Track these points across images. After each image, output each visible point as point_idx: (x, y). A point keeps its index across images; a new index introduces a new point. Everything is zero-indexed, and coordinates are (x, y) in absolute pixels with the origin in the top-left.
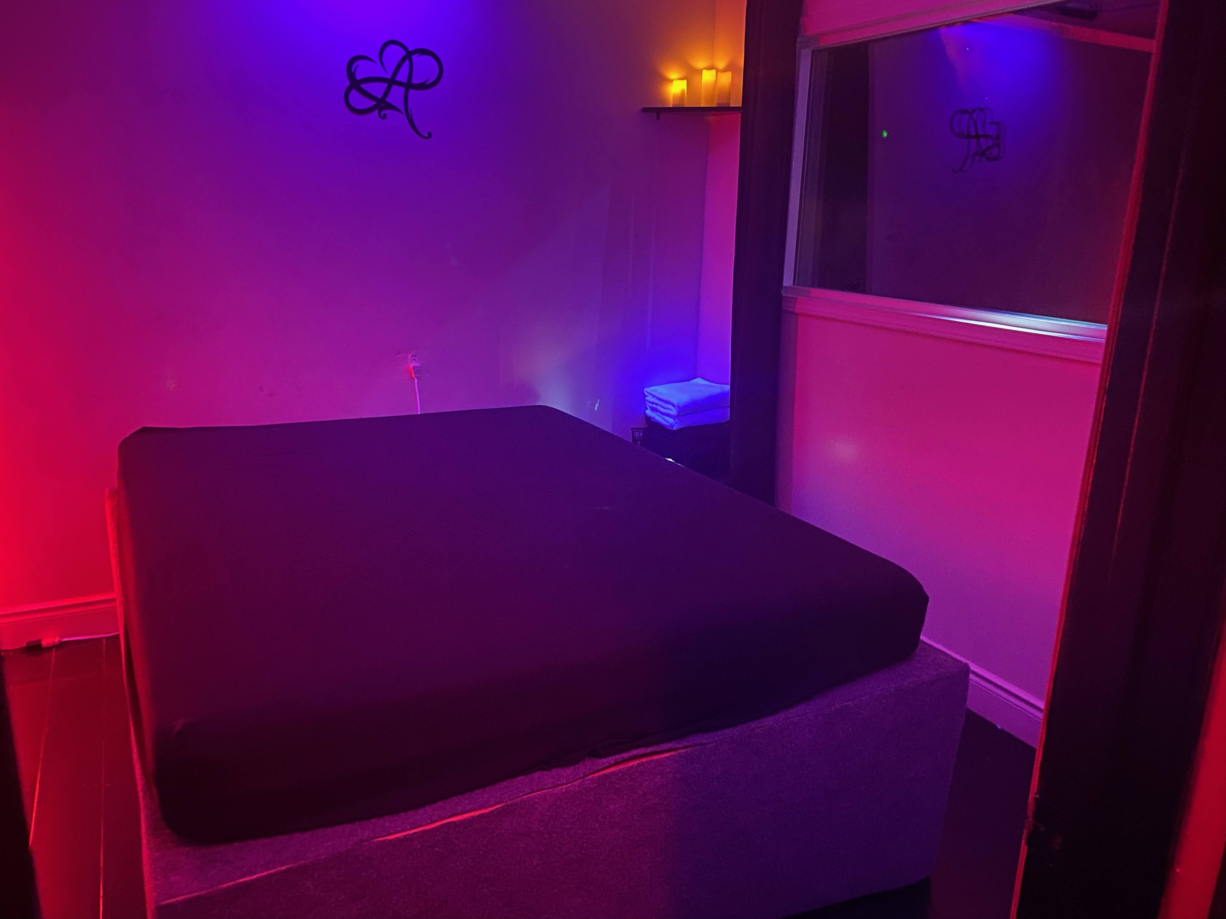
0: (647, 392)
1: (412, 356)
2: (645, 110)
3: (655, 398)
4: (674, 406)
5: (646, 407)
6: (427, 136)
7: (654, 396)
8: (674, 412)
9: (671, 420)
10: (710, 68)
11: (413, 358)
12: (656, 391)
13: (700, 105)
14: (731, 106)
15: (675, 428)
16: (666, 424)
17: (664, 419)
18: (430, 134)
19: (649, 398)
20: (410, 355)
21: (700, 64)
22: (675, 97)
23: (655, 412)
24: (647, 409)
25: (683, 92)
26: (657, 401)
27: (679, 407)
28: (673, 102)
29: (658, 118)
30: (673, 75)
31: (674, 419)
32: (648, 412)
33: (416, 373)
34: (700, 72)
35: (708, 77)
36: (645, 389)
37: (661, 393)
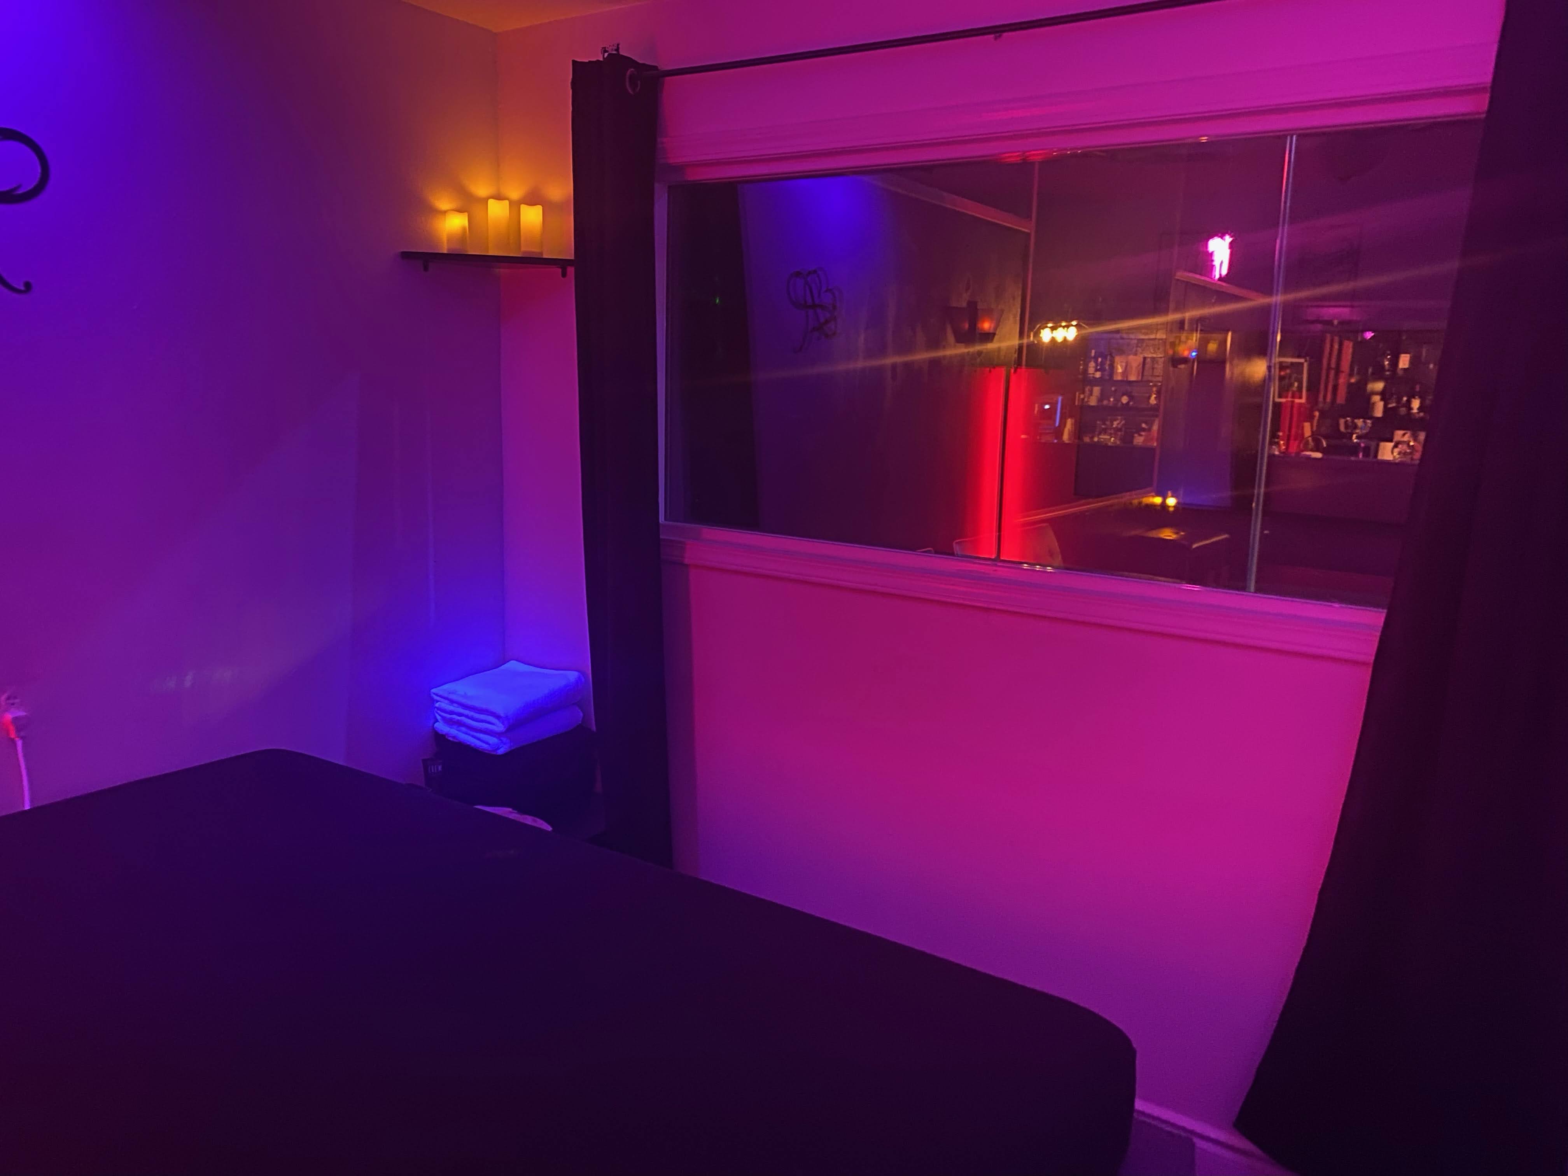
0: (437, 695)
1: (8, 698)
2: (406, 255)
3: (455, 705)
4: (498, 717)
5: (435, 718)
6: (23, 288)
7: (452, 702)
8: (499, 727)
9: (493, 740)
10: (499, 197)
11: (11, 701)
12: (453, 693)
13: (488, 252)
14: (545, 256)
15: (501, 751)
16: (485, 746)
17: (479, 739)
18: (28, 286)
19: (444, 705)
20: (4, 697)
21: (481, 190)
22: (450, 238)
23: (455, 727)
24: (437, 721)
25: (464, 228)
26: (460, 710)
27: (507, 718)
28: (448, 243)
29: (426, 269)
30: (443, 204)
31: (499, 738)
32: (441, 726)
33: (19, 730)
34: (485, 201)
35: (497, 210)
36: (434, 690)
37: (465, 696)
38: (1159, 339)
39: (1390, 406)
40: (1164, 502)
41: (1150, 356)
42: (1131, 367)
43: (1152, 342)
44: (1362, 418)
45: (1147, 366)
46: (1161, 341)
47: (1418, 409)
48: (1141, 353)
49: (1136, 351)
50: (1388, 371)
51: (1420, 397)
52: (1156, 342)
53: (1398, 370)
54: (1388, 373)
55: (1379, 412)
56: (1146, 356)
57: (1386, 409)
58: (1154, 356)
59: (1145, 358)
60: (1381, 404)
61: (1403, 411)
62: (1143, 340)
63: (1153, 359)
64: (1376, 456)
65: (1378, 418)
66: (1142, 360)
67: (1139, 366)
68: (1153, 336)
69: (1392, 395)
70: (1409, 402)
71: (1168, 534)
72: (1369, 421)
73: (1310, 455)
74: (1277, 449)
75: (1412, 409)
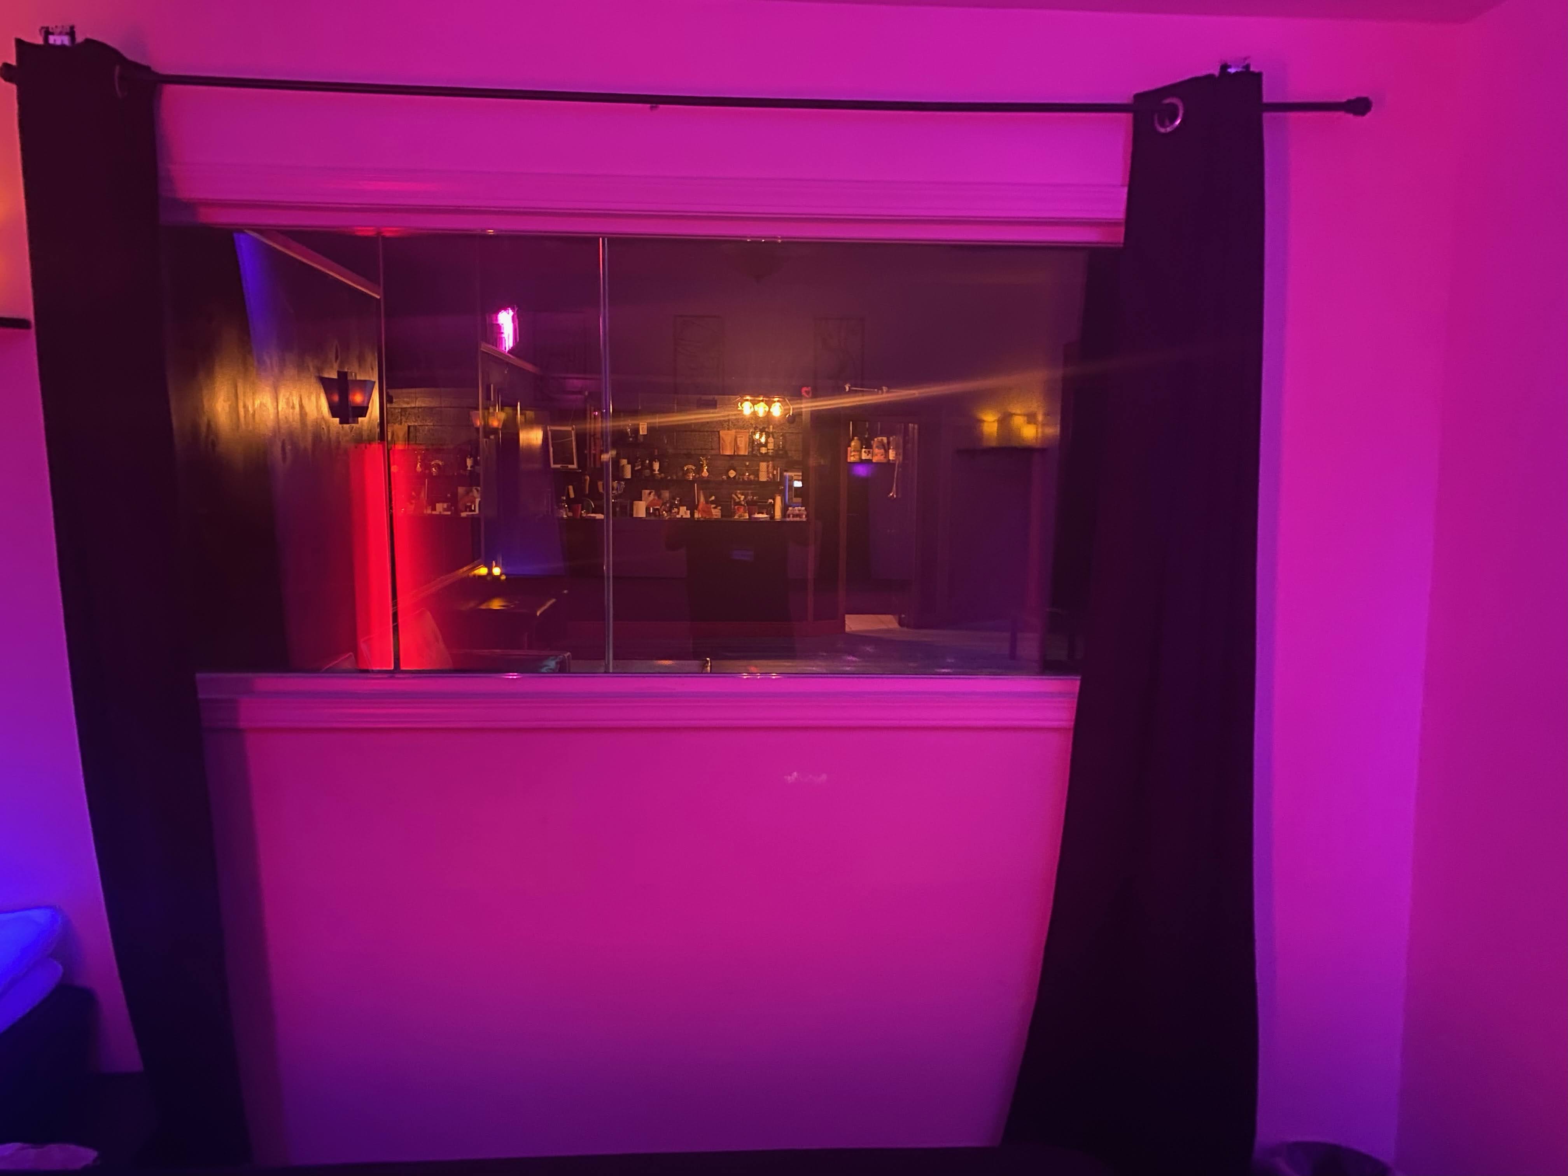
38: (418, 408)
39: (636, 468)
40: (490, 572)
41: (413, 424)
42: (398, 437)
43: (413, 410)
44: (617, 480)
45: (411, 435)
46: (420, 410)
47: (658, 470)
48: (406, 422)
49: (401, 420)
50: (631, 437)
51: (659, 460)
52: (416, 411)
53: (639, 437)
54: (631, 439)
55: (628, 475)
56: (410, 424)
57: (633, 471)
58: (416, 424)
59: (409, 427)
60: (629, 466)
61: (647, 472)
62: (406, 408)
63: (415, 427)
64: (632, 515)
65: (628, 479)
66: (407, 428)
67: (404, 435)
68: (413, 405)
69: (637, 458)
70: (651, 465)
71: (496, 604)
72: (623, 483)
73: (595, 517)
74: (564, 513)
75: (654, 471)
